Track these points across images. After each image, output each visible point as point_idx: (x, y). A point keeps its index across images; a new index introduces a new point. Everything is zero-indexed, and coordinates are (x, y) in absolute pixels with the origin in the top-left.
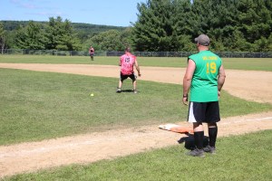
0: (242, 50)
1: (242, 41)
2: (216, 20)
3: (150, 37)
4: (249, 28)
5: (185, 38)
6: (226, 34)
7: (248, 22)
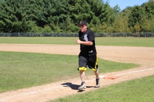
0: (73, 31)
1: (72, 25)
2: (54, 10)
3: (4, 21)
4: (77, 16)
5: (32, 23)
6: (61, 21)
7: (76, 12)
